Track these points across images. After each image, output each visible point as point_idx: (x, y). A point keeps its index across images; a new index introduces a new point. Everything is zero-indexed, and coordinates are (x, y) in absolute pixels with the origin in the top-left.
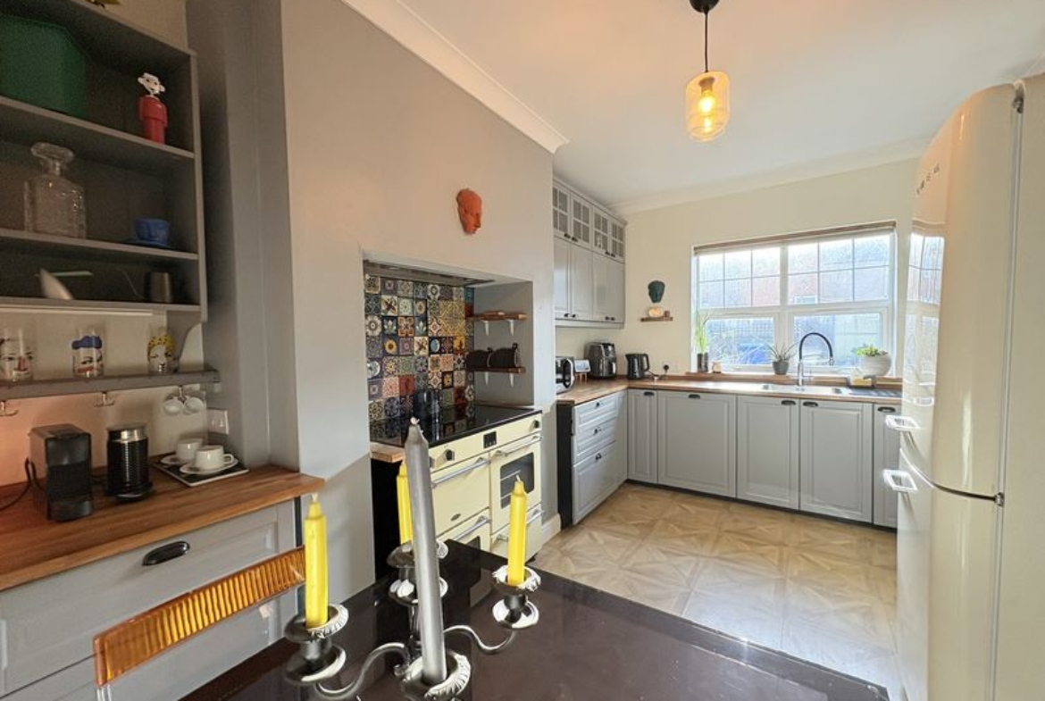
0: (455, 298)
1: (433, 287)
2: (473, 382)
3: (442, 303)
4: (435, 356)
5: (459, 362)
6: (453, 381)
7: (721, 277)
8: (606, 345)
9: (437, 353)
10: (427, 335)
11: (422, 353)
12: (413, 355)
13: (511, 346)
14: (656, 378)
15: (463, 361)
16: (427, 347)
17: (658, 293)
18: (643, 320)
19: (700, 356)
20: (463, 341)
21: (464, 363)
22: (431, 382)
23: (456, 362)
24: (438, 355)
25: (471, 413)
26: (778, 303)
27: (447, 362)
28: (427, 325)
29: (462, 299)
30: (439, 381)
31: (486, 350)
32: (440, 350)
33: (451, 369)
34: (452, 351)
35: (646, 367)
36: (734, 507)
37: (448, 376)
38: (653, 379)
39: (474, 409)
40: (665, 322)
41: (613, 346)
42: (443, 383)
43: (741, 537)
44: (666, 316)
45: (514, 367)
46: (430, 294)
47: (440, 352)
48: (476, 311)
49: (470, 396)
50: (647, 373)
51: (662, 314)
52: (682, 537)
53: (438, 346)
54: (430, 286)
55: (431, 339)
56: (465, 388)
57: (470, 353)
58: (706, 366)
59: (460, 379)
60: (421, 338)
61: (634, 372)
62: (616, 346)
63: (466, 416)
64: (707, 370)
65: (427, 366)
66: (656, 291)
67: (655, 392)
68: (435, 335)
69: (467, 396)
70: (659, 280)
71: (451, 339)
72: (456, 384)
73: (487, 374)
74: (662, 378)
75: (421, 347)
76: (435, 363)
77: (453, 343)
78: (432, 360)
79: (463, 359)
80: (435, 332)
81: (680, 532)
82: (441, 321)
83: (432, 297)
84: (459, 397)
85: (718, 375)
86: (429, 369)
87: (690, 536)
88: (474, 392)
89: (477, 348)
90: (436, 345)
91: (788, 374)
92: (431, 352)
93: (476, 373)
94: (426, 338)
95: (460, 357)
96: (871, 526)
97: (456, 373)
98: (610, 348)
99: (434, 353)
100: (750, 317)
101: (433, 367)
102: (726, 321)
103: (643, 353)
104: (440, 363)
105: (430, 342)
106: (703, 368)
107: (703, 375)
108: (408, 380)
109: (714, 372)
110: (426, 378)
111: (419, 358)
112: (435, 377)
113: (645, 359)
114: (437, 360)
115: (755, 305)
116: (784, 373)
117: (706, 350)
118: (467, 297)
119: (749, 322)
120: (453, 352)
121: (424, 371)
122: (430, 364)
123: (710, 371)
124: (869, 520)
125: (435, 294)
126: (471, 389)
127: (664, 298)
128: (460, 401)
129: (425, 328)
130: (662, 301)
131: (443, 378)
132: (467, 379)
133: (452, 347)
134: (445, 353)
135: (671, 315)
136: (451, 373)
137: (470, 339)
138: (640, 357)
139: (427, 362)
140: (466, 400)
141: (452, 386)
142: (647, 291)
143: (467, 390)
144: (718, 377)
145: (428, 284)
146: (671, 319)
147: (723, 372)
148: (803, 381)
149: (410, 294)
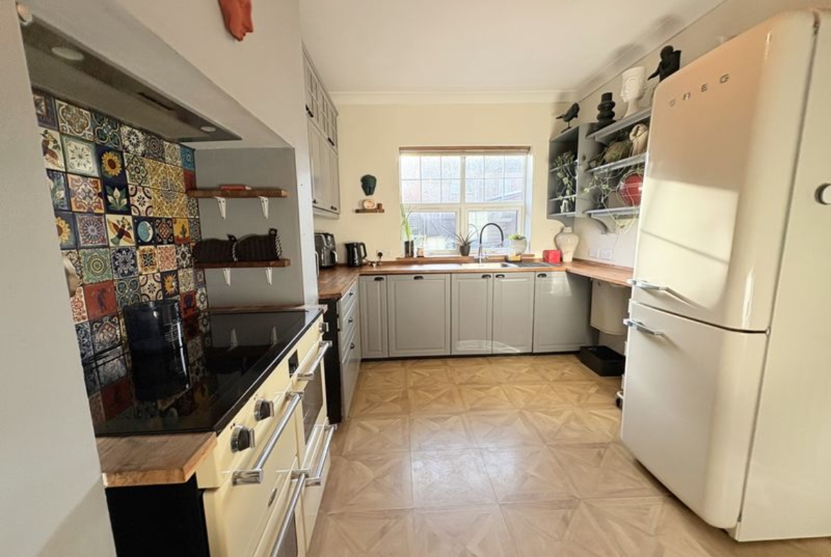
0: (168, 159)
1: (130, 133)
2: (204, 284)
3: (149, 163)
4: (146, 248)
5: (184, 257)
6: (178, 284)
7: (418, 177)
8: (326, 235)
9: (149, 243)
10: (129, 213)
11: (123, 243)
12: (108, 246)
13: (265, 232)
14: (374, 265)
15: (189, 255)
16: (132, 233)
17: (372, 186)
18: (358, 211)
19: (407, 243)
20: (187, 227)
21: (190, 258)
22: (145, 290)
23: (179, 256)
24: (152, 247)
25: (205, 326)
26: (459, 201)
27: (166, 258)
28: (128, 196)
29: (179, 162)
30: (158, 286)
31: (227, 239)
32: (153, 238)
33: (173, 267)
34: (172, 240)
35: (363, 254)
36: (450, 361)
37: (170, 278)
38: (372, 265)
39: (209, 320)
40: (378, 214)
41: (332, 236)
42: (163, 290)
43: (473, 386)
44: (379, 208)
45: (276, 259)
46: (127, 143)
47: (156, 241)
48: (199, 184)
49: (202, 303)
50: (364, 261)
51: (375, 207)
52: (436, 400)
53: (151, 232)
54: (125, 130)
55: (138, 220)
56: (195, 293)
57: (197, 244)
58: (412, 252)
59: (187, 279)
60: (120, 217)
61: (354, 261)
62: (335, 236)
63: (201, 331)
64: (412, 256)
65: (135, 265)
66: (368, 184)
67: (384, 277)
68: (143, 215)
69: (198, 304)
70: (372, 175)
71: (170, 222)
72: (182, 289)
73: (227, 272)
74: (378, 264)
75: (121, 233)
76: (149, 260)
77: (172, 227)
78: (144, 256)
79: (189, 252)
80: (143, 209)
81: (432, 397)
82: (152, 193)
83: (130, 148)
84: (189, 307)
85: (421, 259)
86: (140, 269)
87: (440, 397)
88: (207, 297)
89: (207, 235)
90: (147, 232)
91: (470, 255)
92: (140, 242)
93: (207, 271)
94: (129, 218)
95: (184, 249)
96: (531, 354)
97: (180, 273)
98: (329, 238)
99: (144, 244)
100: (439, 212)
101: (145, 265)
102: (422, 214)
103: (359, 242)
104: (156, 259)
105: (136, 225)
106: (410, 254)
107: (411, 259)
108: (104, 291)
109: (418, 257)
110: (135, 284)
111: (120, 251)
112: (151, 281)
113: (362, 247)
114: (152, 255)
115: (443, 202)
116: (467, 255)
117: (412, 238)
118: (185, 162)
119: (438, 216)
120: (173, 243)
121: (130, 273)
122: (139, 261)
123: (415, 256)
124: (530, 351)
125: (136, 146)
126: (202, 294)
127: (376, 192)
128: (190, 312)
129: (125, 201)
130: (374, 195)
131: (163, 282)
132: (196, 279)
133: (172, 235)
134: (162, 243)
135: (383, 207)
136: (175, 273)
137: (196, 224)
138: (358, 245)
139: (134, 257)
140: (198, 308)
141: (177, 292)
142: (360, 184)
143: (198, 296)
144: (422, 260)
145: (122, 124)
146: (383, 211)
147: (425, 256)
148: (482, 260)
149: (88, 133)
